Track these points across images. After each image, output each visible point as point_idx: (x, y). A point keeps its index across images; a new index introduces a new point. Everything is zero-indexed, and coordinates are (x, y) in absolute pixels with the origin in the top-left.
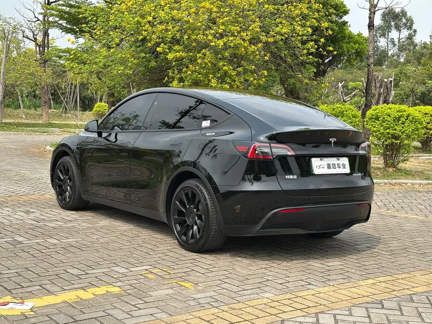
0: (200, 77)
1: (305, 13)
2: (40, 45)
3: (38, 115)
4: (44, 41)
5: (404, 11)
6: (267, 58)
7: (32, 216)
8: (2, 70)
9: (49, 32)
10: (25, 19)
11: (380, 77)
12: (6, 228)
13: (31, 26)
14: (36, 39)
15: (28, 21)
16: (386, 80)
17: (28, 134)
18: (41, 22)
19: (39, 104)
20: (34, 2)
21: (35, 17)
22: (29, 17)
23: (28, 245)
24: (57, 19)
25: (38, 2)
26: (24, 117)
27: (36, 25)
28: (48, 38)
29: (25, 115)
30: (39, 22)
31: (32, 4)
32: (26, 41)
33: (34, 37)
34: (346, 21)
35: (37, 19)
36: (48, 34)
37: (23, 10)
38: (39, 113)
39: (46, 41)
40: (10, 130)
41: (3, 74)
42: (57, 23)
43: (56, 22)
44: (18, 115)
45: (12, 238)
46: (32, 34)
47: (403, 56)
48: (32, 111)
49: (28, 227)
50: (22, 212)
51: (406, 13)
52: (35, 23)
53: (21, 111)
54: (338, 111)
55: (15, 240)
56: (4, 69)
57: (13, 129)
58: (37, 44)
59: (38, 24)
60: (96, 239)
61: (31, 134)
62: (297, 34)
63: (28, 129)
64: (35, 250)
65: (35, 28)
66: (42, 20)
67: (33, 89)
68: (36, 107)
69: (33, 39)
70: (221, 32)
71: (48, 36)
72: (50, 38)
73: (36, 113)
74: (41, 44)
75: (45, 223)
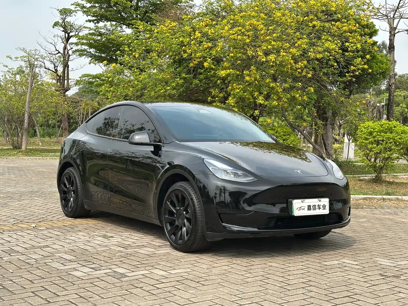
0: (246, 95)
1: (353, 29)
2: (61, 76)
3: (53, 142)
4: (64, 72)
5: (384, 44)
6: (310, 75)
7: (114, 241)
8: (27, 99)
9: (69, 64)
10: (47, 52)
11: (372, 102)
12: (95, 257)
13: (52, 58)
14: (56, 70)
15: (49, 54)
16: (378, 105)
17: (53, 159)
18: (62, 54)
19: (52, 133)
20: (54, 37)
21: (56, 50)
22: (50, 51)
23: (134, 278)
24: (86, 47)
25: (59, 36)
26: (40, 144)
27: (56, 57)
28: (68, 69)
29: (42, 143)
30: (60, 54)
31: (54, 39)
32: (42, 75)
33: (55, 68)
34: (376, 41)
35: (58, 52)
36: (68, 65)
37: (44, 44)
38: (53, 140)
39: (66, 72)
40: (35, 155)
41: (29, 102)
42: (87, 51)
43: (85, 50)
44: (34, 142)
45: (110, 269)
46: (53, 66)
47: (384, 84)
48: (47, 139)
49: (119, 254)
50: (100, 236)
51: (386, 45)
52: (55, 56)
53: (37, 139)
54: (387, 127)
55: (115, 271)
56: (29, 98)
57: (37, 154)
58: (58, 75)
59: (58, 56)
60: (207, 269)
61: (55, 159)
62: (337, 52)
63: (50, 154)
64: (147, 285)
65: (56, 60)
66: (62, 52)
67: (46, 119)
68: (50, 135)
69: (54, 70)
70: (270, 48)
71: (68, 67)
72: (70, 69)
73: (51, 141)
74: (62, 74)
75: (135, 250)
